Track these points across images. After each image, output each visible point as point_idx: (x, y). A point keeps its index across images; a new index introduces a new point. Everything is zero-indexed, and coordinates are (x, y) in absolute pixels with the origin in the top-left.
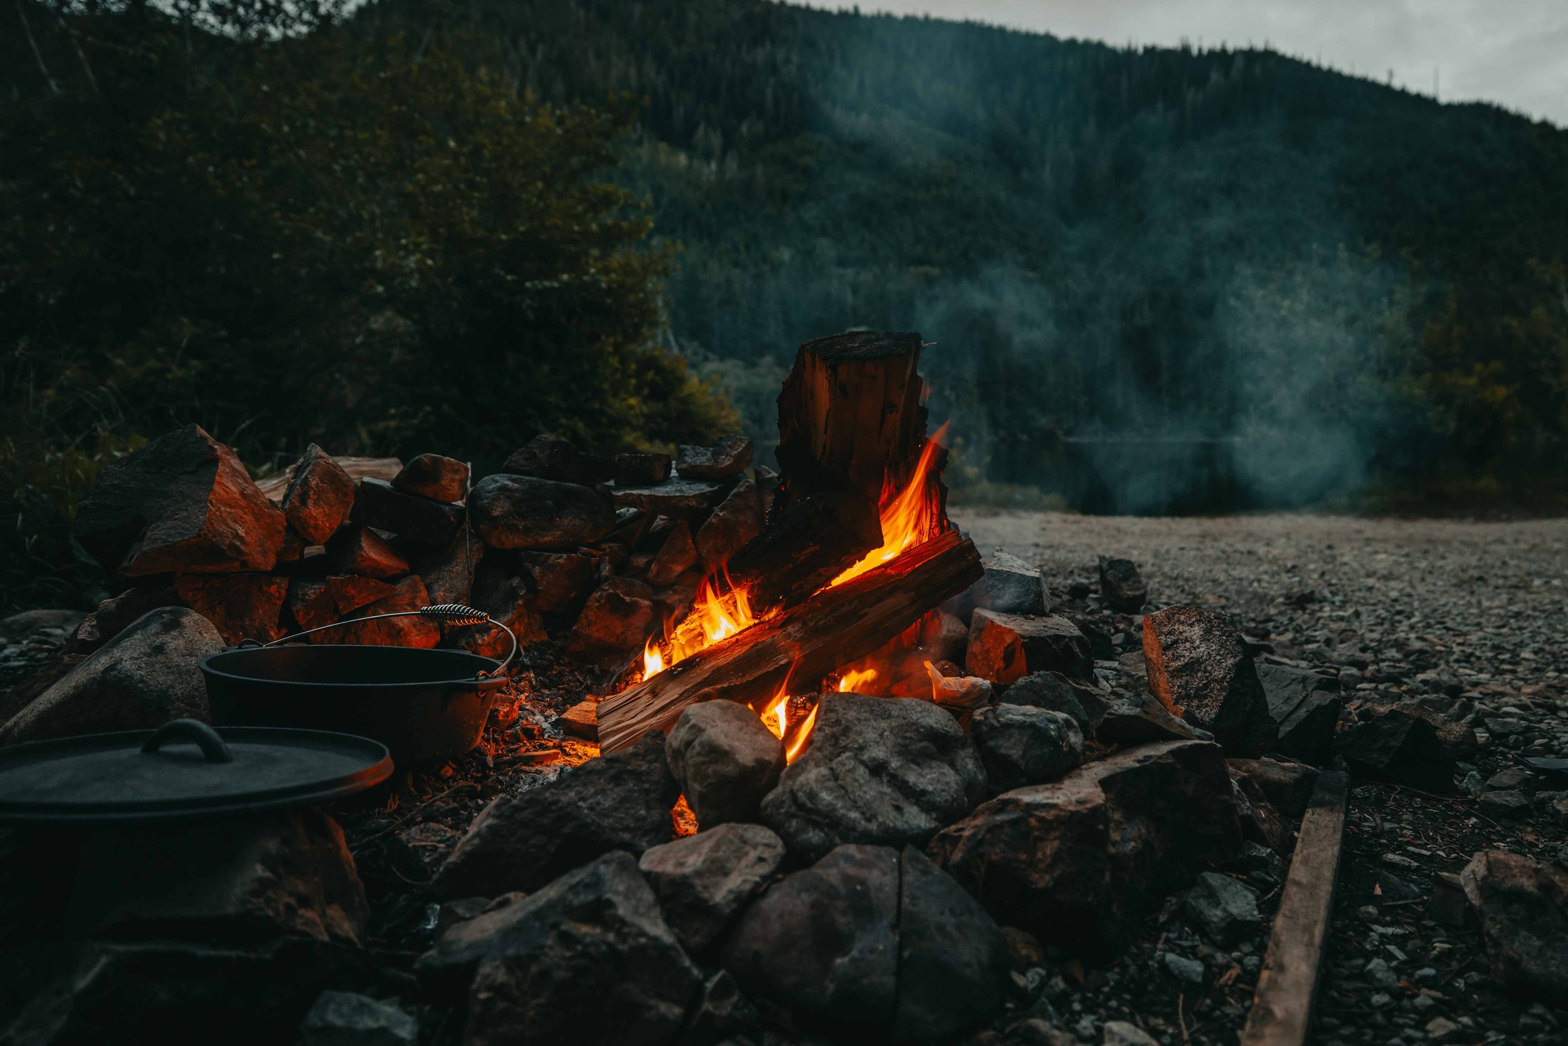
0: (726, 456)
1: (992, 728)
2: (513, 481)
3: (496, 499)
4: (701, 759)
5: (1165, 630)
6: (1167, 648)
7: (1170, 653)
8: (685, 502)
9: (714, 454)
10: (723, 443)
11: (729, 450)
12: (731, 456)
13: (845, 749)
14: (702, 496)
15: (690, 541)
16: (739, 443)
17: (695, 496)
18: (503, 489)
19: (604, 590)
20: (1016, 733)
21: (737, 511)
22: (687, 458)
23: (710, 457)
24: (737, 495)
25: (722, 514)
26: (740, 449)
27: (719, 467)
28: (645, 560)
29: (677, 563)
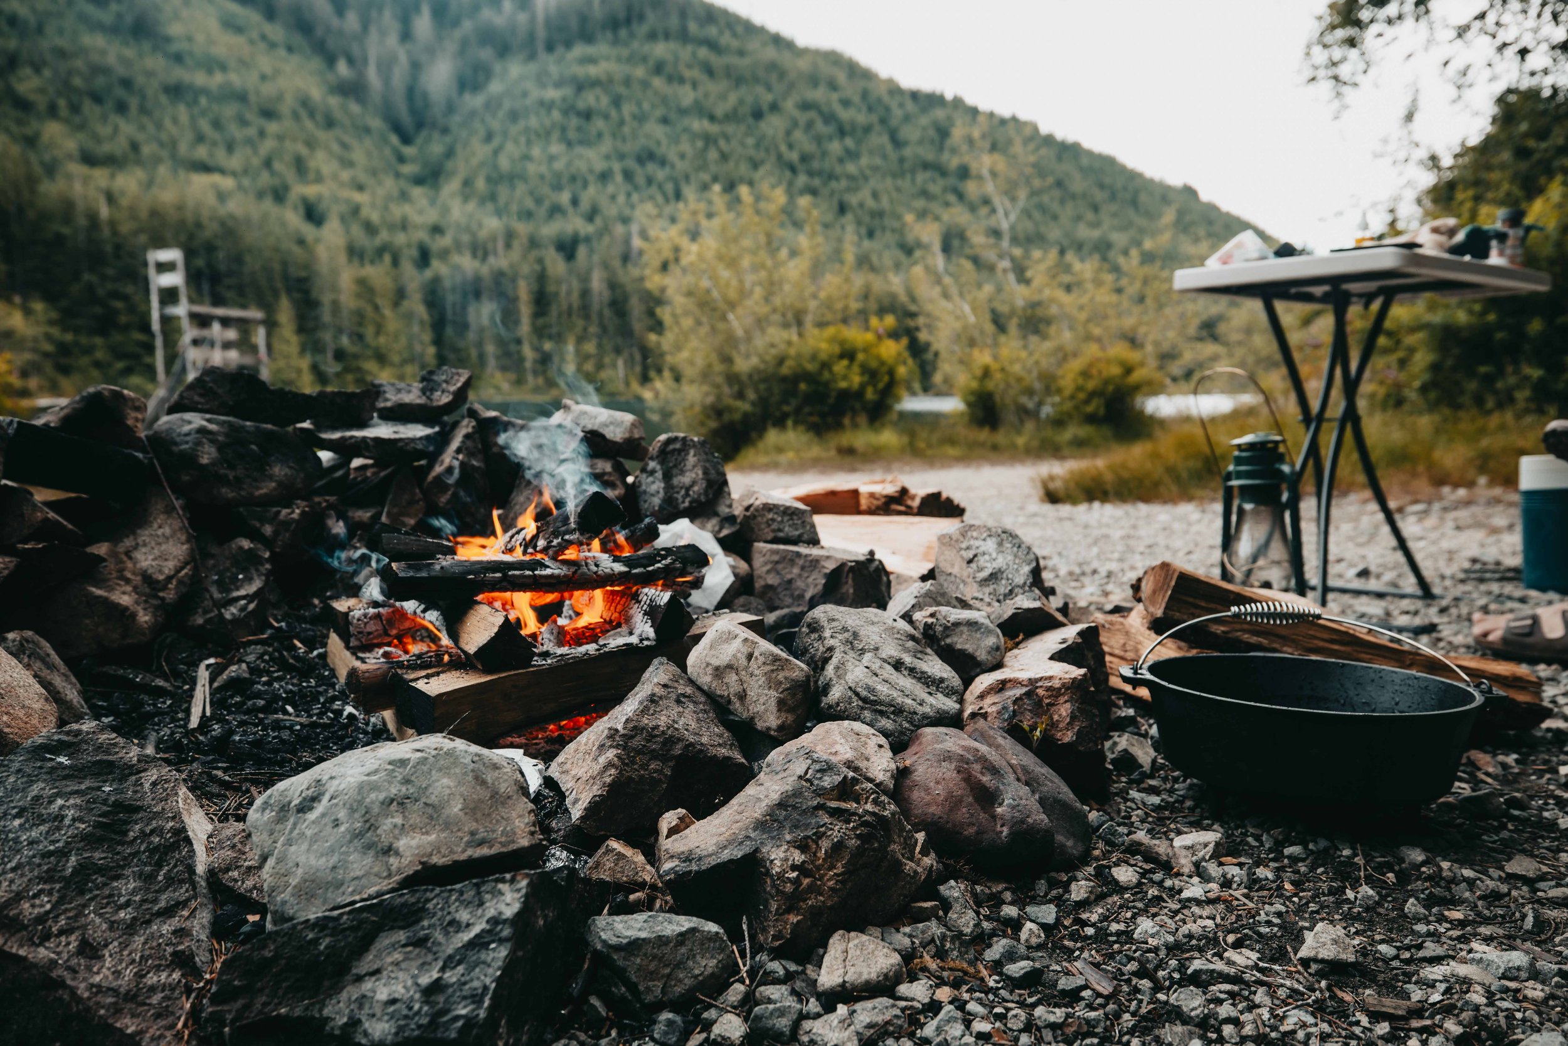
0: (443, 392)
1: (946, 628)
2: (209, 421)
3: (198, 443)
4: (769, 668)
5: (964, 545)
6: (970, 561)
7: (973, 565)
9: (423, 391)
10: (435, 378)
11: (444, 385)
12: (449, 392)
13: (863, 651)
14: (426, 438)
15: (417, 491)
16: (456, 377)
17: (421, 438)
18: (202, 431)
20: (965, 629)
21: (471, 454)
22: (388, 396)
23: (418, 393)
24: (467, 436)
25: (461, 457)
26: (459, 384)
27: (435, 404)
28: (369, 514)
29: (409, 515)
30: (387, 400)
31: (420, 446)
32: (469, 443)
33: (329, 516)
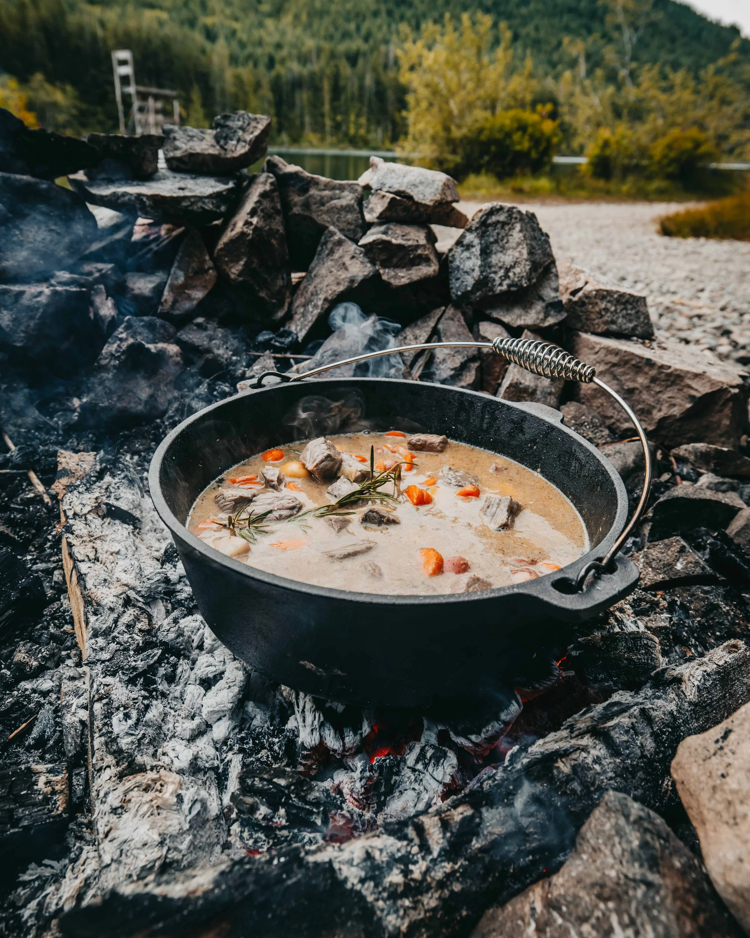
0: (239, 140)
8: (200, 204)
9: (217, 138)
10: (230, 123)
11: (240, 133)
12: (245, 141)
14: (217, 196)
15: (207, 258)
16: (253, 124)
17: (210, 196)
19: (121, 340)
21: (267, 217)
22: (178, 143)
23: (213, 142)
24: (264, 195)
25: (255, 220)
26: (257, 133)
27: (229, 155)
28: (151, 286)
29: (194, 287)
30: (176, 148)
31: (209, 206)
32: (266, 204)
33: (98, 292)
